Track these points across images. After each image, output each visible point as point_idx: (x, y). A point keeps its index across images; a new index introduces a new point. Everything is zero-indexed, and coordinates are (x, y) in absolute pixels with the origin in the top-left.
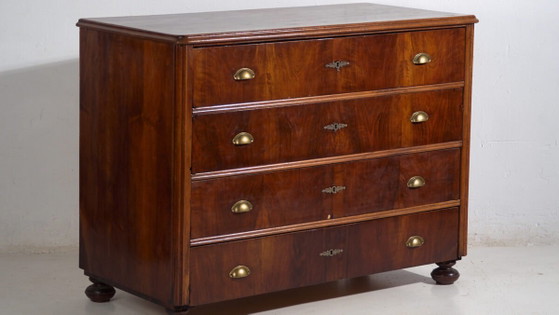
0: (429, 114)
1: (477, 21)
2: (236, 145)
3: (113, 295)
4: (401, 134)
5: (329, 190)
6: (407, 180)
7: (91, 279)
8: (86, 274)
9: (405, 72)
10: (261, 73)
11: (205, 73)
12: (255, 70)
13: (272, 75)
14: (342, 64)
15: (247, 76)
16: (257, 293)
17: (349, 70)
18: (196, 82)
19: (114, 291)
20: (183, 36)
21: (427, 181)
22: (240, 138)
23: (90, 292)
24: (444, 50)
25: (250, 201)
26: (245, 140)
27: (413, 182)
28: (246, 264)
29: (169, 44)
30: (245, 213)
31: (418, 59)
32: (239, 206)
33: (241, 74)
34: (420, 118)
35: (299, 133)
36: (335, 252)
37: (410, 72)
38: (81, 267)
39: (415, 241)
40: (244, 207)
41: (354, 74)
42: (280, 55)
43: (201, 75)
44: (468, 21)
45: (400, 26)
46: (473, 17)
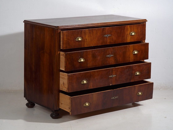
0: (138, 51)
1: (147, 21)
2: (79, 62)
3: (34, 106)
4: (130, 58)
5: (111, 76)
6: (135, 73)
7: (28, 101)
8: (26, 99)
9: (128, 38)
10: (84, 38)
11: (67, 39)
12: (82, 38)
13: (87, 39)
14: (108, 36)
15: (80, 39)
16: (92, 111)
17: (111, 37)
18: (64, 41)
19: (35, 104)
20: (58, 26)
21: (141, 73)
22: (81, 60)
23: (27, 105)
24: (140, 31)
25: (87, 80)
26: (82, 60)
27: (137, 73)
28: (88, 102)
29: (53, 29)
30: (85, 84)
31: (132, 33)
32: (83, 82)
33: (78, 39)
34: (136, 53)
35: (99, 58)
36: (116, 98)
37: (129, 38)
38: (24, 97)
39: (140, 93)
40: (85, 82)
41: (112, 38)
42: (90, 33)
43: (66, 39)
44: (144, 21)
45: (124, 23)
46: (146, 20)
